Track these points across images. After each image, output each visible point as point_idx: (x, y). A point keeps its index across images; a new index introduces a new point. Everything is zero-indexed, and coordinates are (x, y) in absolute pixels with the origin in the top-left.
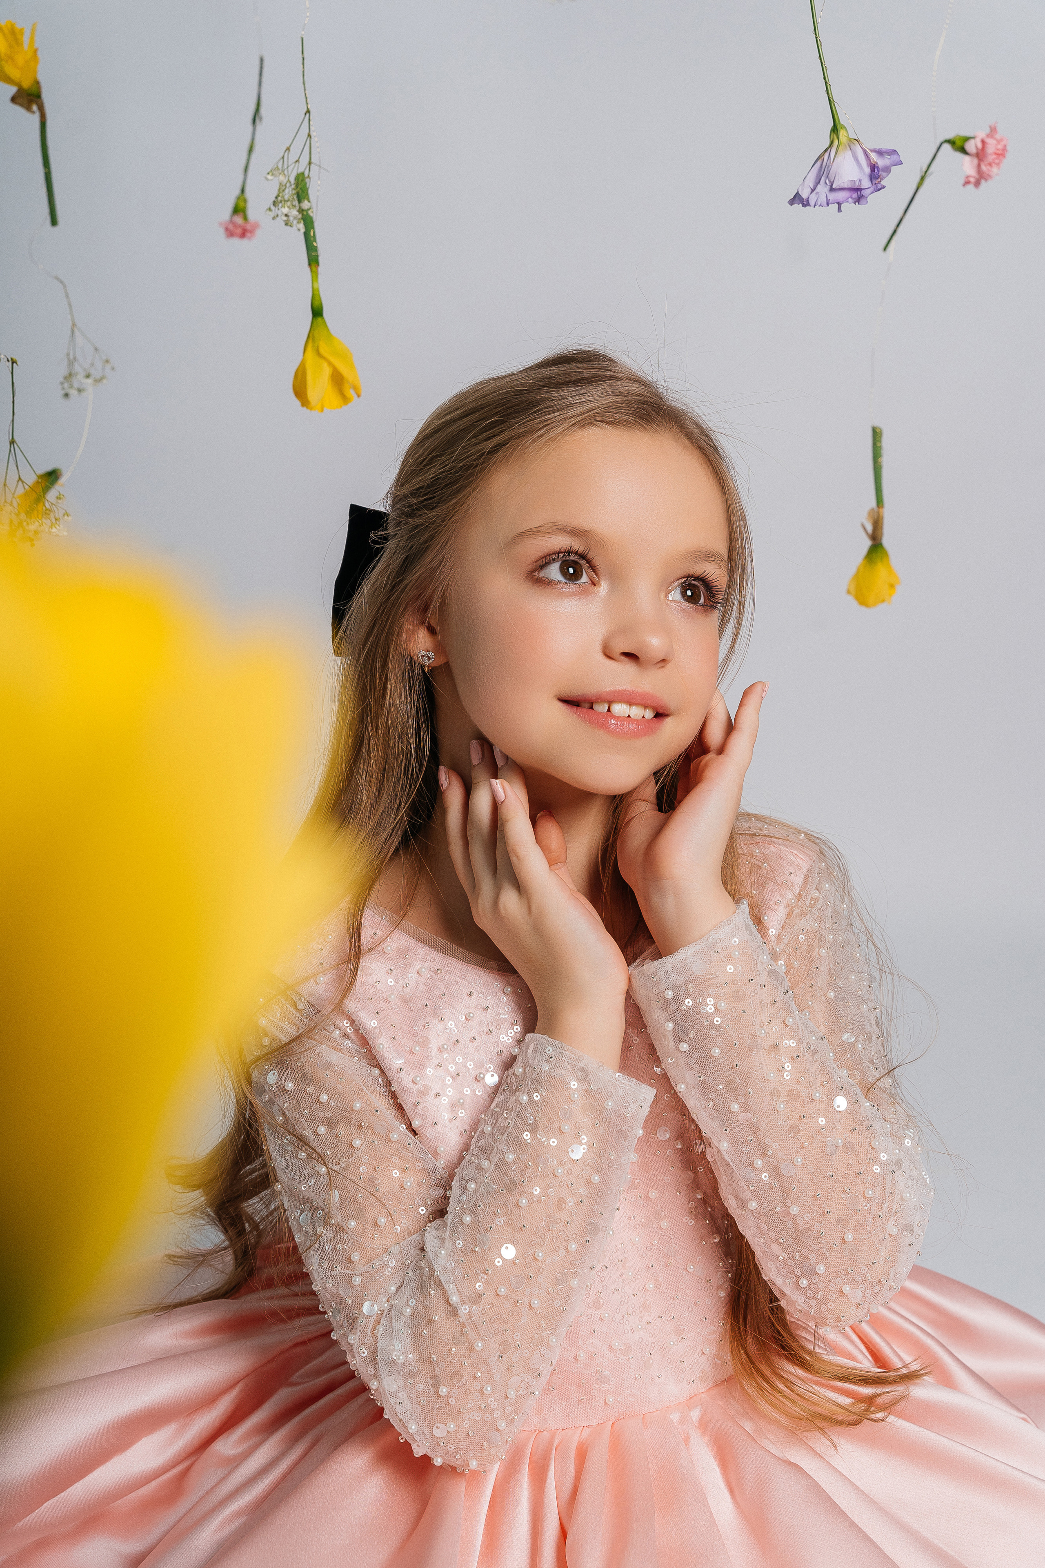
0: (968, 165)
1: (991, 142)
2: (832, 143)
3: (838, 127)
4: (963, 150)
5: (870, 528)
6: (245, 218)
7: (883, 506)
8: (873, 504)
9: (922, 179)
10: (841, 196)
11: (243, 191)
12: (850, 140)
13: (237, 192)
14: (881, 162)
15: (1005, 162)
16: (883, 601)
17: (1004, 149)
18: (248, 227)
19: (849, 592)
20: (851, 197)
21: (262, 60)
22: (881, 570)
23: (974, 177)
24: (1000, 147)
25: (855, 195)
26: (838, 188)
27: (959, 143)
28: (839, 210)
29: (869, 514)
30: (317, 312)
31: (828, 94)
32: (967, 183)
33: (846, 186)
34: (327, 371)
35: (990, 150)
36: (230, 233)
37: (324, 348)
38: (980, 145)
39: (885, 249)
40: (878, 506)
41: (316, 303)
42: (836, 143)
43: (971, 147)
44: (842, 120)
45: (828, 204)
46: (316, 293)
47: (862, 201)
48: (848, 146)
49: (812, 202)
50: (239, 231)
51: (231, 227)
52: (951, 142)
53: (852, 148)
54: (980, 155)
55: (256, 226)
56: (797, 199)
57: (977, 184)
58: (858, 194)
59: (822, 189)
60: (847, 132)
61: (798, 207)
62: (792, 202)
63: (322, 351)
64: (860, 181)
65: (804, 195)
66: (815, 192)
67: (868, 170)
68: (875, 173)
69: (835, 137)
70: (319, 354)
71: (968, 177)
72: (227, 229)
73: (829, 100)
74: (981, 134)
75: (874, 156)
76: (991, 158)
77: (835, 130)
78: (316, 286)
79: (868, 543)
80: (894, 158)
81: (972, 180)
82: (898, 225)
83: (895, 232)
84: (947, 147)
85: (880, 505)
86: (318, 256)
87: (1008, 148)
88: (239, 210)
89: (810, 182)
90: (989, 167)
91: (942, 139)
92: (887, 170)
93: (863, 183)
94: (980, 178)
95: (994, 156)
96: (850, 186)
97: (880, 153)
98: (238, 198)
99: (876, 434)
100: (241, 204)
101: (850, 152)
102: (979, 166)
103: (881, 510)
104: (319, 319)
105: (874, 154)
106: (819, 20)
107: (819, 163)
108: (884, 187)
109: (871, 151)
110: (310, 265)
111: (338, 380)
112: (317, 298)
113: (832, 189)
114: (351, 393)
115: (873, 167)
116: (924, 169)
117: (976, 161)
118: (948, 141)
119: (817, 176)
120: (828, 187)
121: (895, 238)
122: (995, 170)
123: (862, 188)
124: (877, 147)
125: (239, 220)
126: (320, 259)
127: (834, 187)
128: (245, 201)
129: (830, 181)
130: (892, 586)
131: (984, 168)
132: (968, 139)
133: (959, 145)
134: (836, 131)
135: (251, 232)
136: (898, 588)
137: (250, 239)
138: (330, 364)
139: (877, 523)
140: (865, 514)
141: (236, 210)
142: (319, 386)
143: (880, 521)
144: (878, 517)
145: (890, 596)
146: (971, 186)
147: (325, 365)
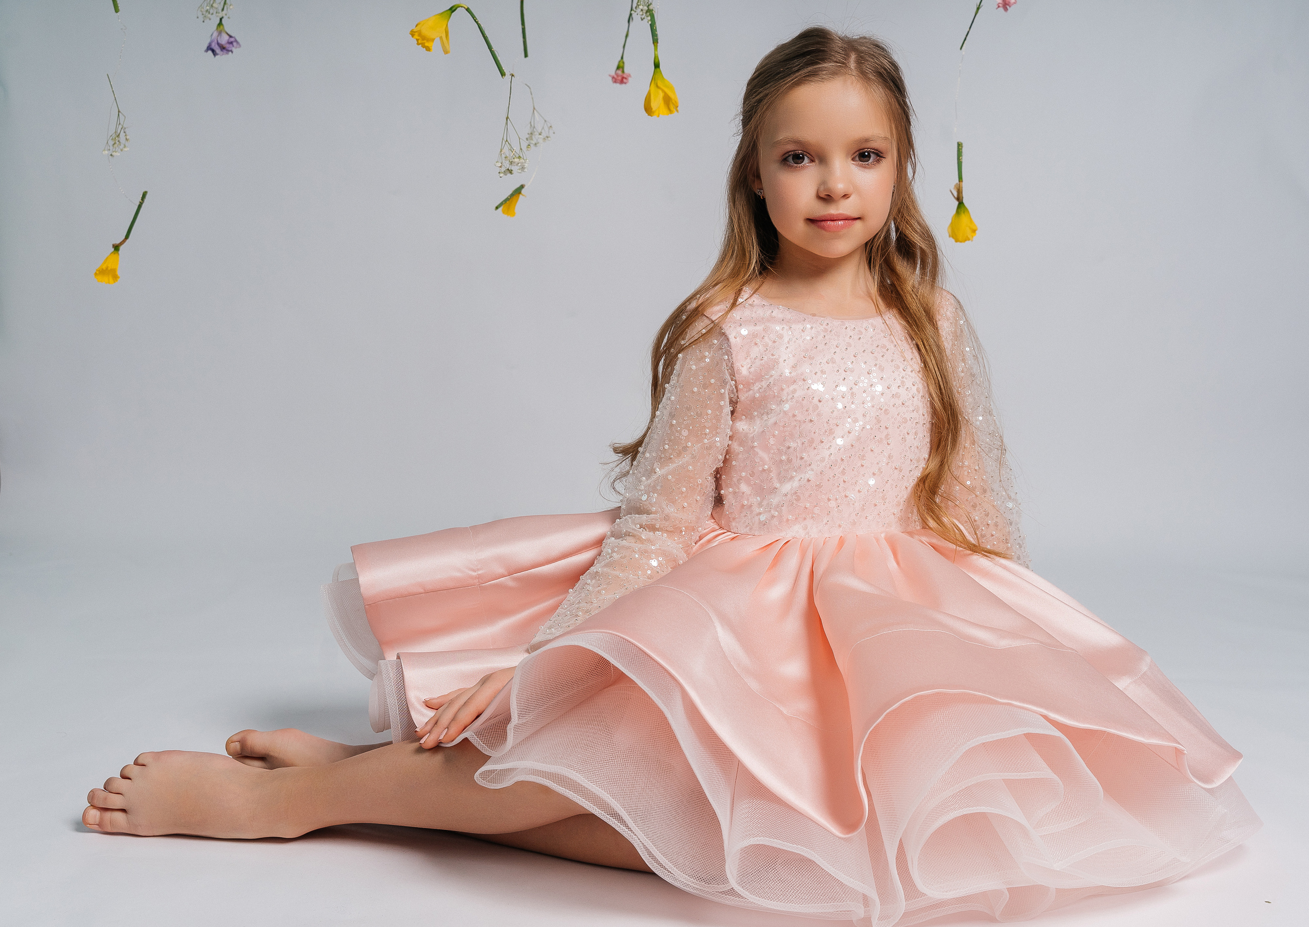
5: (956, 194)
6: (623, 72)
7: (962, 181)
8: (957, 181)
9: (978, 9)
11: (622, 58)
13: (619, 58)
16: (969, 240)
18: (625, 76)
19: (950, 236)
22: (964, 218)
29: (955, 186)
30: (657, 66)
32: (999, 7)
34: (661, 95)
36: (615, 80)
37: (660, 84)
39: (961, 49)
40: (959, 181)
41: (657, 61)
46: (656, 55)
50: (620, 78)
51: (615, 76)
55: (629, 76)
57: (1006, 9)
63: (659, 85)
70: (657, 86)
71: (999, 3)
72: (613, 78)
78: (656, 53)
79: (957, 203)
81: (1000, 5)
82: (968, 35)
83: (965, 39)
85: (961, 180)
86: (657, 39)
88: (620, 67)
98: (620, 61)
99: (959, 146)
100: (621, 65)
103: (961, 183)
104: (658, 69)
110: (653, 43)
111: (667, 100)
112: (657, 58)
114: (672, 107)
116: (978, 4)
121: (965, 42)
125: (620, 72)
126: (659, 41)
128: (623, 63)
130: (974, 231)
135: (626, 78)
136: (977, 232)
137: (625, 83)
138: (663, 91)
139: (959, 191)
140: (953, 187)
141: (618, 68)
142: (657, 103)
143: (961, 189)
144: (959, 186)
145: (973, 237)
146: (1001, 9)
147: (660, 92)
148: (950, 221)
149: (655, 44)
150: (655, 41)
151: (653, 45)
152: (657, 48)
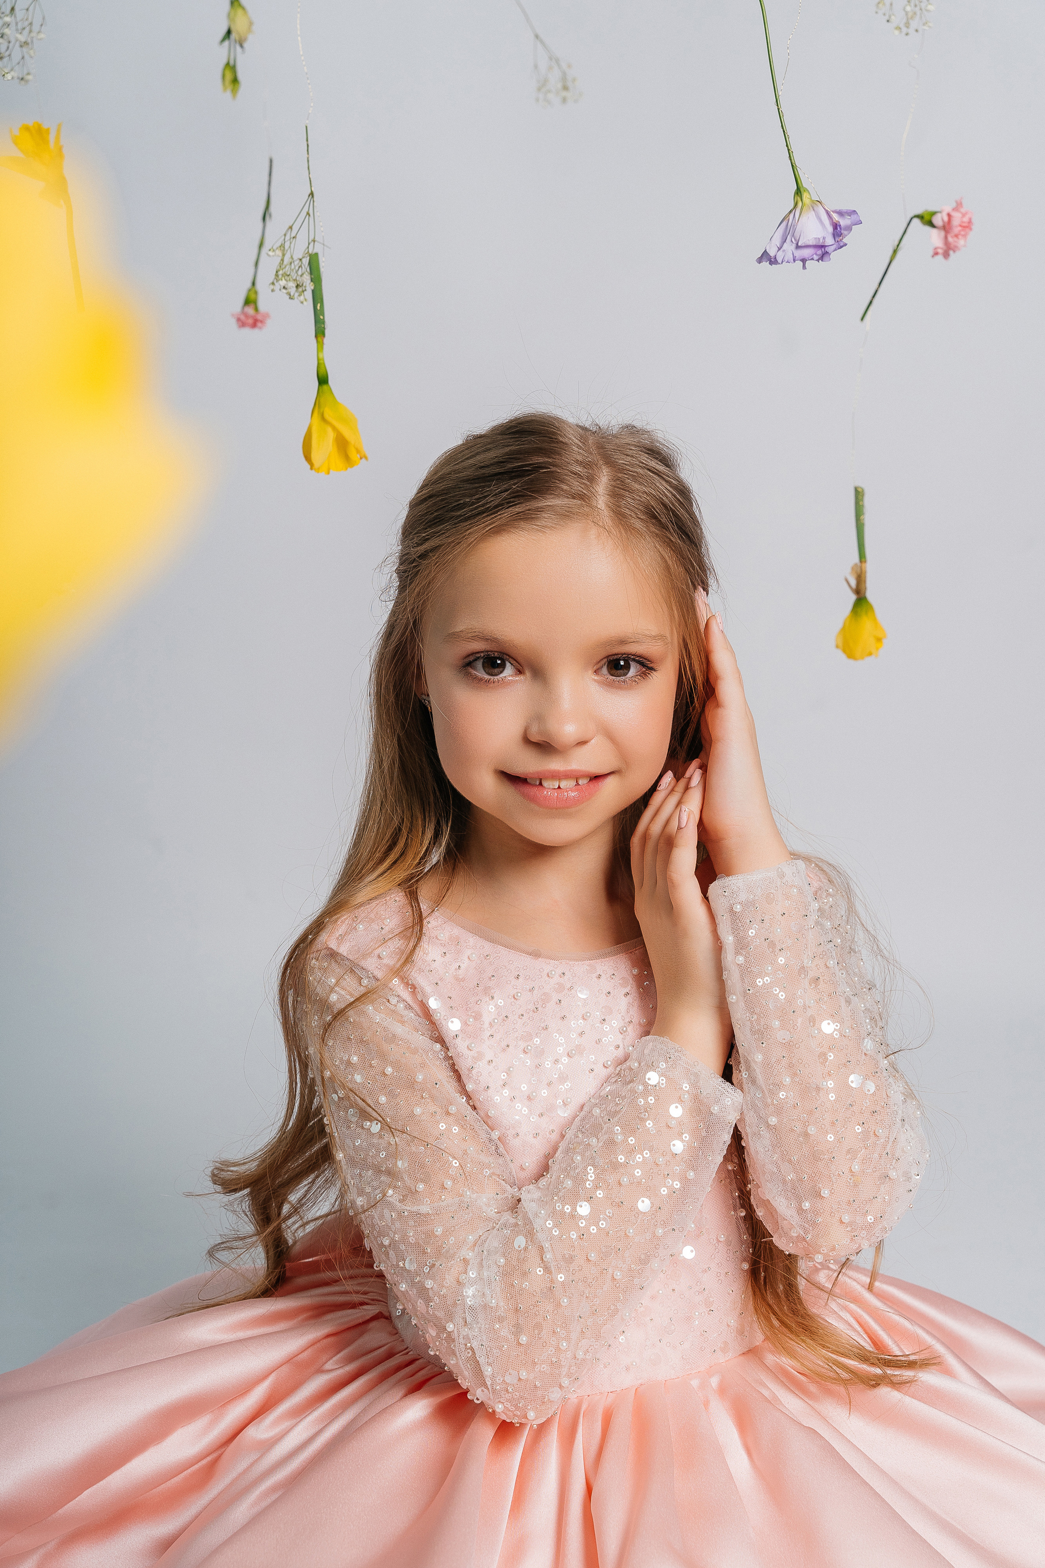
0: (935, 238)
1: (957, 216)
2: (796, 205)
3: (802, 190)
4: (931, 224)
5: (853, 583)
6: (256, 309)
7: (865, 562)
8: (856, 559)
9: (895, 252)
10: (806, 253)
11: (254, 284)
12: (813, 201)
13: (249, 284)
14: (844, 222)
15: (972, 235)
16: (870, 654)
17: (970, 222)
18: (259, 317)
19: (837, 647)
20: (816, 254)
21: (271, 161)
22: (866, 623)
23: (942, 249)
24: (966, 219)
25: (820, 252)
26: (803, 245)
27: (927, 218)
28: (804, 267)
29: (853, 568)
30: (323, 380)
31: (791, 160)
32: (936, 254)
33: (811, 243)
34: (331, 435)
35: (956, 222)
36: (242, 324)
37: (329, 414)
38: (946, 219)
39: (862, 319)
40: (861, 562)
41: (322, 372)
42: (800, 204)
43: (938, 220)
44: (805, 183)
45: (794, 261)
46: (321, 362)
47: (825, 258)
48: (811, 208)
49: (779, 260)
50: (250, 321)
51: (243, 317)
52: (920, 217)
53: (815, 208)
54: (946, 228)
55: (267, 316)
56: (764, 257)
57: (946, 255)
58: (822, 252)
59: (789, 247)
60: (810, 194)
61: (765, 264)
62: (760, 260)
63: (327, 416)
64: (824, 238)
65: (772, 254)
66: (782, 250)
67: (830, 229)
68: (837, 231)
69: (799, 199)
70: (324, 419)
71: (936, 249)
72: (239, 320)
73: (792, 165)
74: (948, 209)
75: (836, 217)
76: (956, 230)
77: (799, 192)
78: (321, 356)
79: (853, 597)
80: (854, 217)
81: (940, 251)
82: (874, 297)
83: (871, 302)
84: (916, 221)
85: (863, 560)
86: (324, 329)
87: (973, 220)
88: (250, 301)
89: (777, 241)
90: (955, 239)
91: (912, 215)
92: (849, 228)
93: (827, 240)
94: (947, 251)
95: (960, 228)
96: (814, 244)
97: (841, 213)
98: (249, 290)
99: (859, 494)
100: (252, 296)
101: (813, 213)
102: (946, 238)
103: (863, 565)
104: (325, 387)
105: (835, 214)
106: (780, 93)
107: (784, 223)
108: (846, 245)
109: (835, 212)
110: (316, 337)
111: (342, 444)
112: (322, 366)
113: (798, 247)
114: (354, 456)
115: (836, 226)
116: (896, 243)
117: (943, 233)
118: (917, 216)
119: (783, 235)
120: (794, 245)
121: (871, 308)
122: (961, 242)
123: (826, 245)
124: (838, 208)
125: (250, 311)
126: (327, 332)
127: (799, 244)
128: (256, 293)
129: (795, 240)
130: (879, 640)
131: (950, 239)
132: (934, 213)
133: (927, 220)
134: (799, 194)
135: (261, 322)
136: (884, 641)
137: (260, 328)
138: (334, 428)
139: (860, 578)
140: (849, 570)
141: (247, 302)
142: (323, 448)
143: (863, 576)
144: (861, 572)
145: (877, 649)
146: (940, 258)
147: (329, 430)
148: (840, 625)
149: (319, 339)
150: (320, 331)
151: (315, 341)
152: (322, 348)
